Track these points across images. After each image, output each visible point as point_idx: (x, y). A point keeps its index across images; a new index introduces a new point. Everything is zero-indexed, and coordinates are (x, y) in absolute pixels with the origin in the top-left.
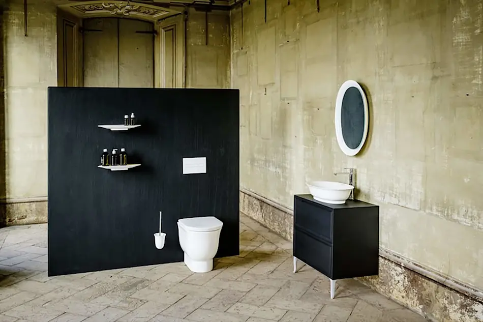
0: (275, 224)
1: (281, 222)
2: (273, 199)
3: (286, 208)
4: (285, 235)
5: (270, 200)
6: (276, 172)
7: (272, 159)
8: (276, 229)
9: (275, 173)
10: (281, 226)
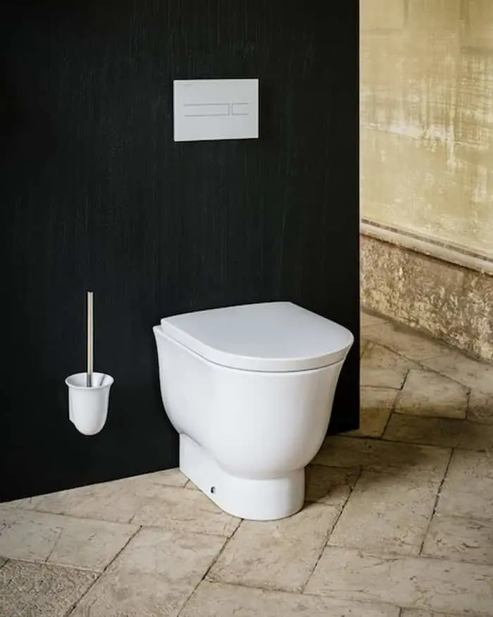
0: (417, 304)
1: (446, 301)
2: (410, 227)
3: (476, 256)
4: (470, 345)
5: (395, 230)
6: (423, 138)
7: (405, 95)
8: (421, 322)
9: (418, 144)
10: (449, 315)
